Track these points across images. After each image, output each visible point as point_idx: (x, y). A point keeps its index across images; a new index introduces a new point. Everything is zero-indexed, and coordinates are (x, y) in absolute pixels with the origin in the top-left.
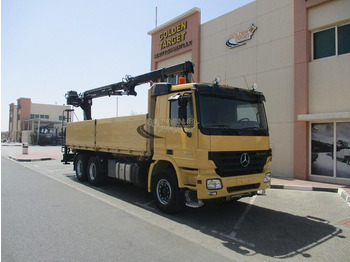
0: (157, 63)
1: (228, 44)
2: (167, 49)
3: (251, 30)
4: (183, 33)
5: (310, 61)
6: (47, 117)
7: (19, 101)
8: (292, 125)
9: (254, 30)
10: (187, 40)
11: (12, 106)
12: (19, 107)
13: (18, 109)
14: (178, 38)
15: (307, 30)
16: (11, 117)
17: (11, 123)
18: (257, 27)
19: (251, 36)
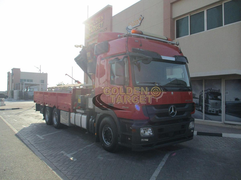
0: (88, 43)
1: (127, 29)
3: (140, 19)
4: (102, 22)
5: (174, 39)
6: (32, 81)
7: (13, 70)
10: (104, 27)
11: (9, 73)
13: (12, 75)
14: (99, 26)
15: (171, 18)
16: (9, 81)
17: (9, 85)
18: (143, 18)
19: (140, 23)
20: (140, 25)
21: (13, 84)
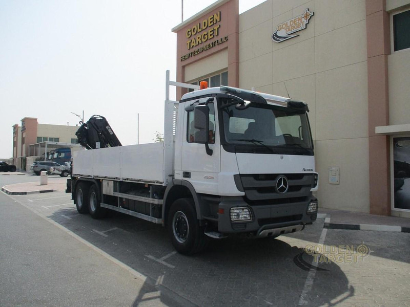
0: (184, 67)
1: (275, 37)
2: (196, 49)
3: (306, 17)
4: (216, 28)
5: (390, 53)
6: (57, 140)
7: (24, 121)
8: (366, 141)
9: (310, 17)
10: (222, 35)
11: (15, 127)
12: (24, 129)
13: (22, 131)
14: (210, 34)
15: (384, 10)
16: (15, 140)
17: (15, 148)
18: (314, 13)
19: (306, 24)
20: (306, 28)
21: (24, 145)
